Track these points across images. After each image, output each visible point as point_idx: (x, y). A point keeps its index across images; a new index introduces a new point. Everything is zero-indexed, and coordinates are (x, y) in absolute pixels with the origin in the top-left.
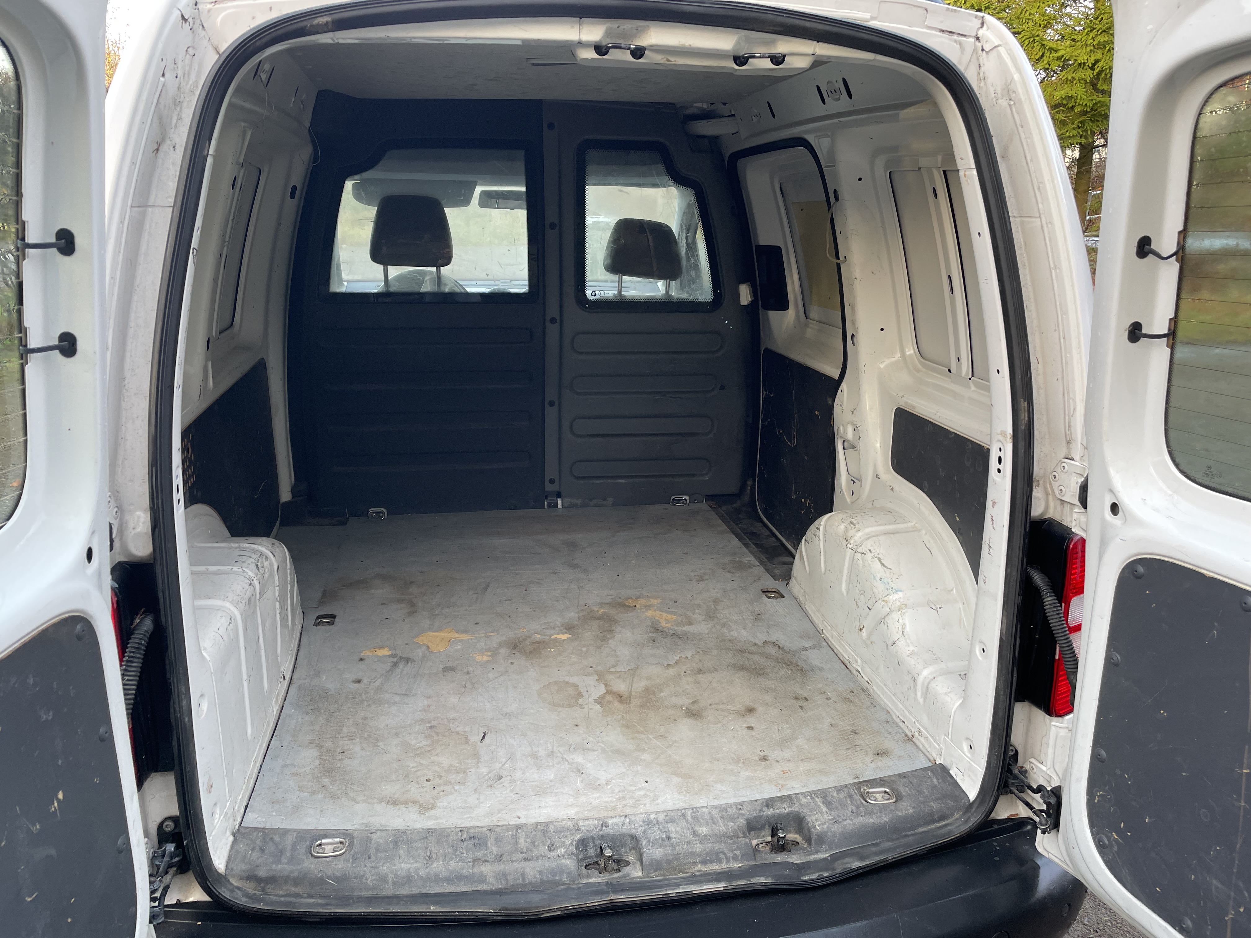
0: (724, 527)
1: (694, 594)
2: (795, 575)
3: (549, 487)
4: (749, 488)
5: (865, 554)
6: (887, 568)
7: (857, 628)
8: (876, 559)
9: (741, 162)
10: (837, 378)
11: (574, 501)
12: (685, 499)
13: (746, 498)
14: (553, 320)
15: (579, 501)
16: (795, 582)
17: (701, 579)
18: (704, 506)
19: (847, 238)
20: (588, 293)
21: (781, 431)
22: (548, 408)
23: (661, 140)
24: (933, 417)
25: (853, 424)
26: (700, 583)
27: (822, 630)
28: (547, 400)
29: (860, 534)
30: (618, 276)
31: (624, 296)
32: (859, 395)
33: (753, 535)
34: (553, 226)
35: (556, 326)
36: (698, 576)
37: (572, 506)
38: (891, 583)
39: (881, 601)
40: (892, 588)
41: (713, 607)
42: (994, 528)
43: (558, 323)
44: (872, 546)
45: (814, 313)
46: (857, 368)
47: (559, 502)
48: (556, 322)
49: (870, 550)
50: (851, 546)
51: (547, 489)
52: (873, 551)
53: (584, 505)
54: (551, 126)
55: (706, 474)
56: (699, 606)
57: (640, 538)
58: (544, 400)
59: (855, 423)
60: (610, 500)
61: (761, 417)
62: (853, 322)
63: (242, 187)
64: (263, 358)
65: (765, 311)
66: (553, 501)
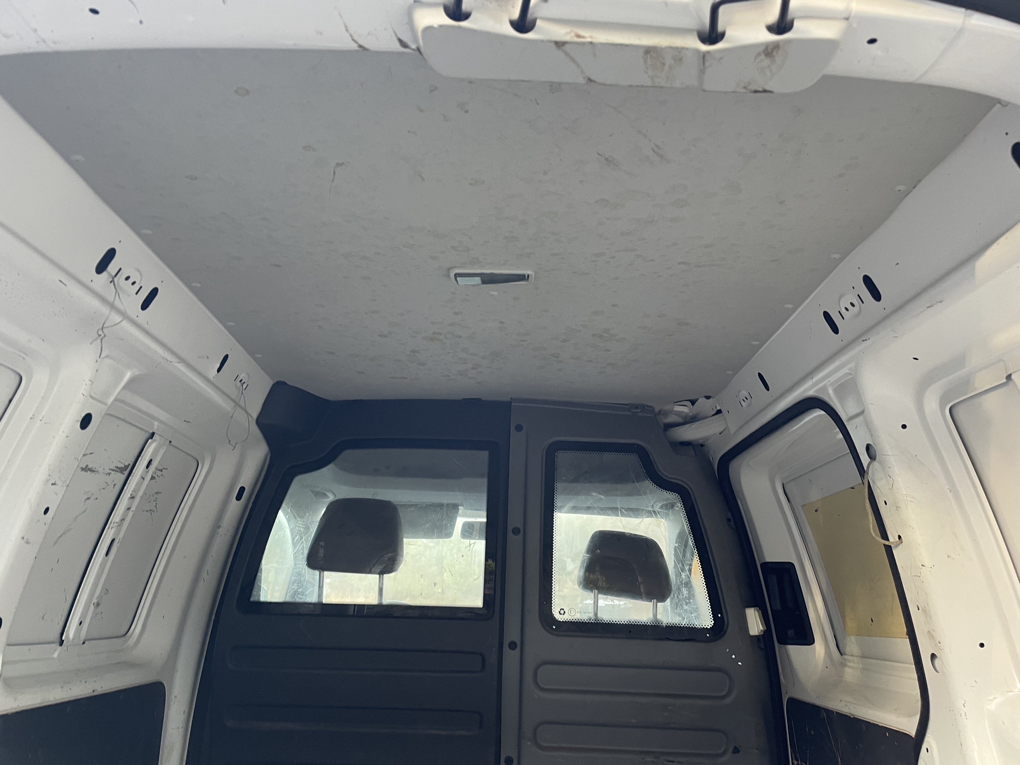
10: (913, 733)
14: (513, 645)
19: (897, 508)
20: (555, 611)
23: (639, 443)
28: (503, 756)
30: (593, 593)
31: (600, 618)
34: (516, 531)
35: (516, 652)
43: (518, 649)
45: (850, 645)
46: (951, 709)
48: (516, 647)
54: (519, 428)
58: (498, 755)
62: (930, 635)
63: (161, 470)
64: (160, 681)
65: (782, 646)
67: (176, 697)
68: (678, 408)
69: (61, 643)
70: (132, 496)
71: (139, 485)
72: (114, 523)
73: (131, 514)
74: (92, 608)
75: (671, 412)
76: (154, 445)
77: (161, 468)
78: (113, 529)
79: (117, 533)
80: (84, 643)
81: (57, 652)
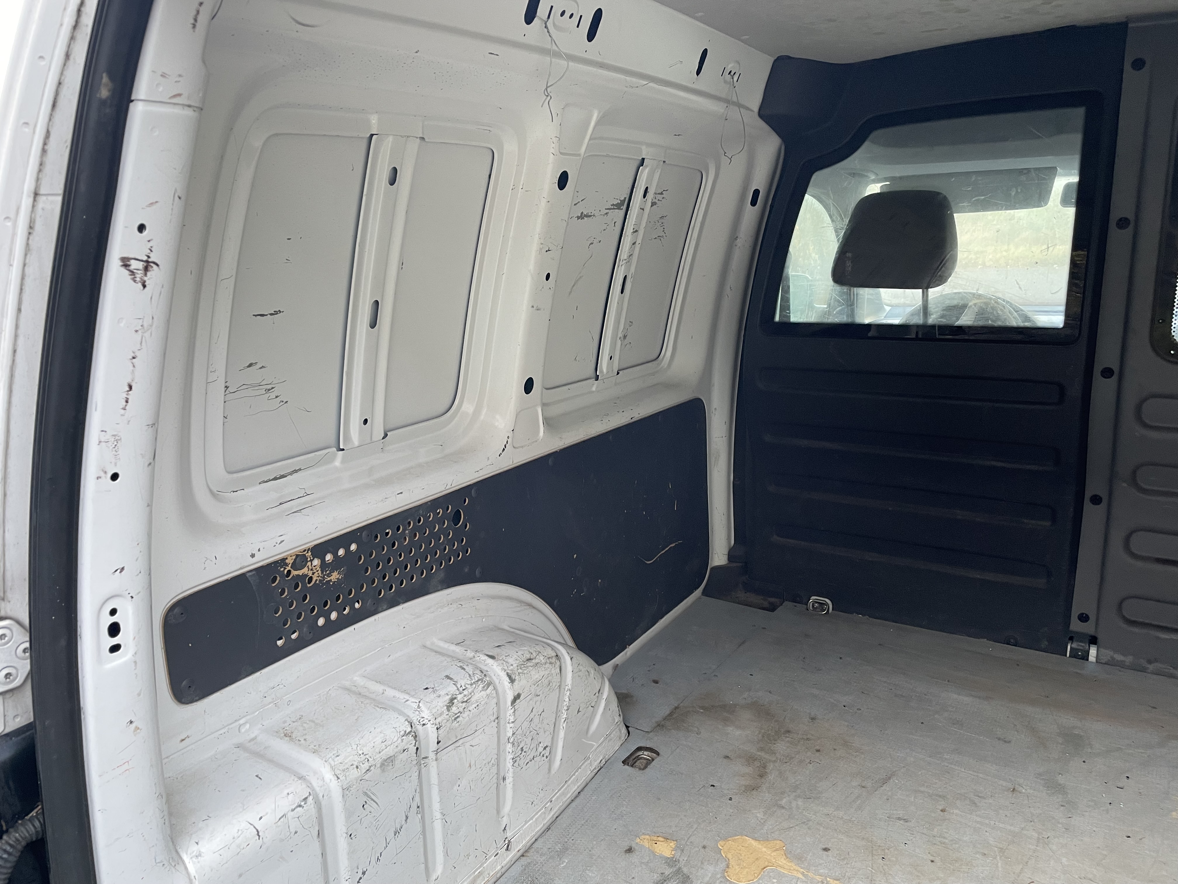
3: (1076, 625)
11: (1119, 657)
14: (1107, 373)
15: (1128, 660)
22: (1088, 506)
28: (1088, 495)
34: (1123, 223)
35: (1112, 381)
37: (1113, 663)
43: (1115, 378)
47: (1093, 652)
48: (1112, 374)
51: (1072, 628)
53: (1137, 668)
54: (1138, 64)
58: (1082, 493)
63: (662, 194)
64: (697, 397)
66: (1081, 648)
67: (715, 409)
69: (597, 378)
70: (635, 230)
71: (640, 217)
72: (623, 261)
73: (638, 246)
74: (619, 342)
76: (647, 171)
77: (660, 192)
78: (623, 267)
79: (628, 269)
80: (618, 373)
81: (595, 386)
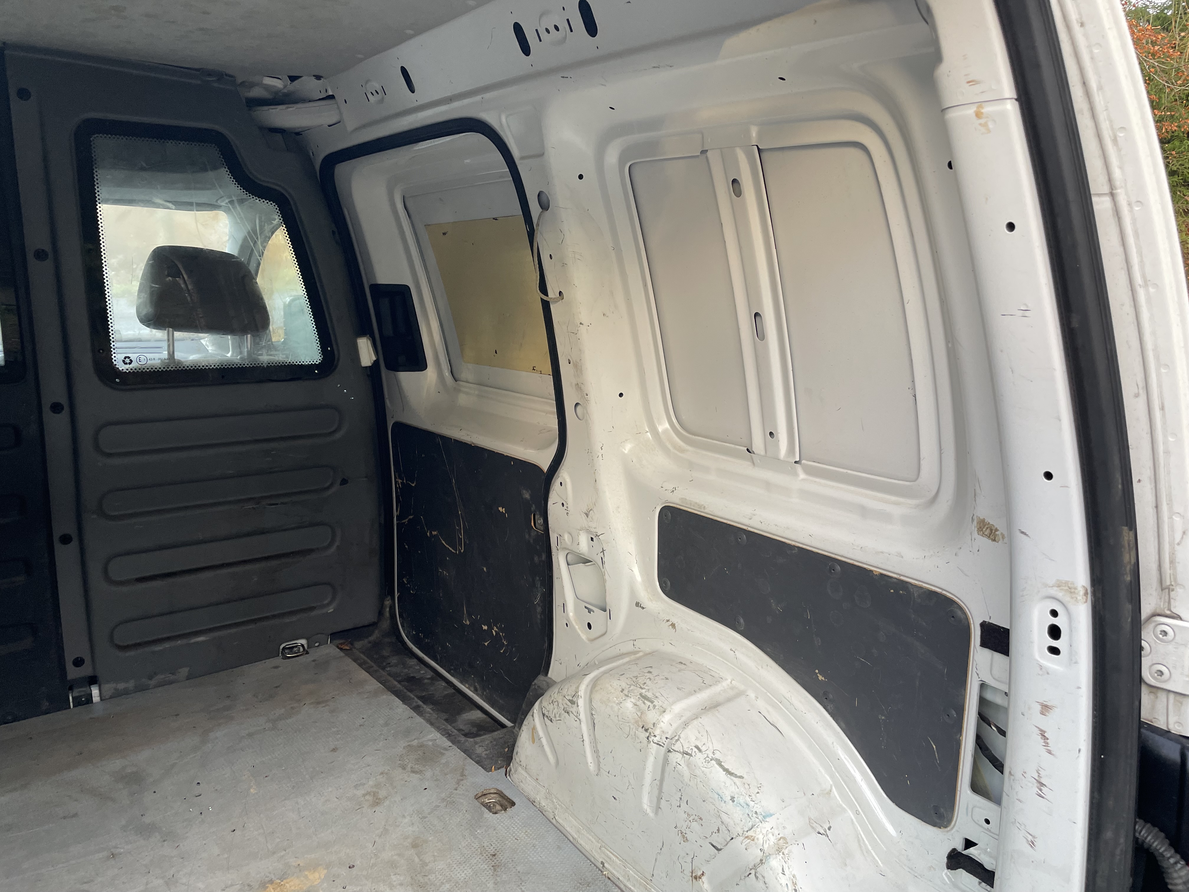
0: (373, 684)
1: (377, 839)
2: (523, 763)
3: (73, 673)
4: (388, 609)
5: (691, 755)
6: (736, 776)
7: (688, 872)
8: (713, 762)
9: (341, 169)
10: (545, 467)
11: (121, 686)
12: (302, 646)
13: (385, 624)
14: (56, 408)
15: (131, 684)
16: (525, 774)
17: (377, 802)
18: (330, 650)
19: (564, 265)
20: (118, 358)
21: (434, 533)
22: (59, 548)
23: (217, 127)
24: (746, 521)
25: (588, 531)
26: (377, 809)
27: (602, 863)
28: (57, 534)
29: (667, 718)
30: (166, 332)
31: (179, 362)
32: (596, 490)
33: (412, 682)
34: (40, 255)
35: (64, 417)
36: (368, 793)
37: (118, 694)
38: (752, 804)
39: (741, 838)
40: (756, 813)
41: (417, 860)
42: (1050, 752)
43: (66, 411)
44: (697, 739)
45: (467, 372)
46: (589, 451)
47: (95, 692)
48: (63, 409)
49: (697, 747)
50: (656, 740)
51: (70, 677)
52: (703, 749)
53: (141, 689)
54: (23, 94)
55: (328, 604)
56: (393, 865)
57: (250, 735)
58: (50, 535)
59: (593, 530)
60: (184, 671)
61: (395, 514)
62: (579, 387)
65: (392, 373)
66: (83, 693)
68: (268, 81)
75: (260, 84)
